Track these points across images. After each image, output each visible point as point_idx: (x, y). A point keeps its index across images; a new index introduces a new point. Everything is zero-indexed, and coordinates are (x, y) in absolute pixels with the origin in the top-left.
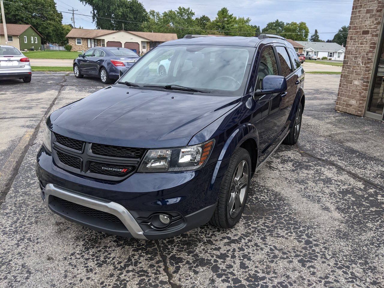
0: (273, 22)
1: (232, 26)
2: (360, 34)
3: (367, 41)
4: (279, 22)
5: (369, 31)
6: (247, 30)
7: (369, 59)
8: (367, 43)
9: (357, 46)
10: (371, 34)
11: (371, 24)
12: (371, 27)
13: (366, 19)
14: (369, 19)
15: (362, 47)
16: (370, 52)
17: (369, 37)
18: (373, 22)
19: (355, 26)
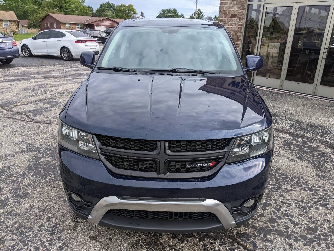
0: (105, 3)
1: (69, 5)
2: (229, 17)
3: (235, 23)
4: (110, 3)
5: (236, 15)
6: (83, 10)
7: (238, 38)
8: (235, 25)
9: (227, 27)
10: (238, 17)
11: (238, 9)
12: (238, 12)
13: (233, 5)
14: (235, 5)
15: (231, 28)
16: (239, 32)
17: (236, 19)
18: (239, 8)
19: (225, 11)
